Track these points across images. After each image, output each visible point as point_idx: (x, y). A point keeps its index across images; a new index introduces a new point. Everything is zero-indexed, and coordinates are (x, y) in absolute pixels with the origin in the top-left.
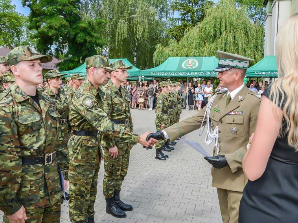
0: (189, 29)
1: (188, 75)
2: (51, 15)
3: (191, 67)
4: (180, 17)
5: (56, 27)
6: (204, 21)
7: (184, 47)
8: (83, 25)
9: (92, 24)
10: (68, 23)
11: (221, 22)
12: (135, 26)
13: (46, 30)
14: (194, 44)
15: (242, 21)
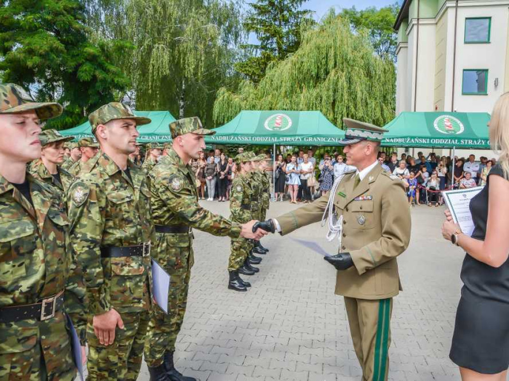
0: (274, 64)
1: (275, 140)
2: (32, 30)
3: (280, 128)
4: (259, 43)
5: (41, 51)
6: (300, 52)
7: (265, 94)
8: (90, 50)
9: (106, 48)
10: (63, 45)
11: (327, 54)
12: (182, 56)
13: (22, 56)
14: (283, 90)
15: (361, 53)
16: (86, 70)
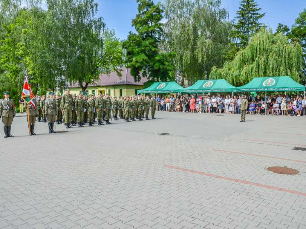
1: (204, 91)
3: (208, 87)
9: (164, 56)
10: (148, 58)
12: (197, 54)
13: (135, 63)
16: (157, 66)
